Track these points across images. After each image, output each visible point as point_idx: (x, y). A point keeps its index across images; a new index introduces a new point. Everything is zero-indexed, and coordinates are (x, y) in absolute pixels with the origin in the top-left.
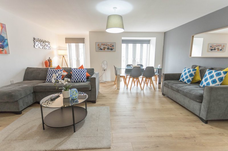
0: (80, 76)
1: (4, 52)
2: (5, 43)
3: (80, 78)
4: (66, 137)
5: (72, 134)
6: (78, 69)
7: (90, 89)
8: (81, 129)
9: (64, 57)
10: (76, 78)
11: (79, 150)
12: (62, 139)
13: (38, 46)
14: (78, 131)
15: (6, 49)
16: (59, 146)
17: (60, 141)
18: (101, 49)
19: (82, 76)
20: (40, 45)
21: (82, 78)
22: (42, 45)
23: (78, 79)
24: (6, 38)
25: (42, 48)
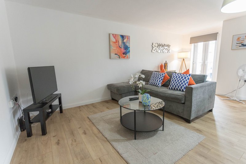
0: (179, 83)
1: (126, 57)
2: (128, 51)
3: (179, 85)
4: (126, 139)
5: (132, 139)
6: (182, 74)
7: (183, 102)
8: (143, 140)
9: (184, 60)
10: (175, 84)
11: (121, 157)
12: (122, 138)
13: (156, 50)
14: (138, 140)
15: (128, 55)
16: (115, 142)
17: (119, 139)
18: (242, 45)
19: (182, 83)
20: (158, 49)
21: (182, 85)
22: (160, 49)
23: (176, 86)
24: (129, 47)
25: (159, 51)
